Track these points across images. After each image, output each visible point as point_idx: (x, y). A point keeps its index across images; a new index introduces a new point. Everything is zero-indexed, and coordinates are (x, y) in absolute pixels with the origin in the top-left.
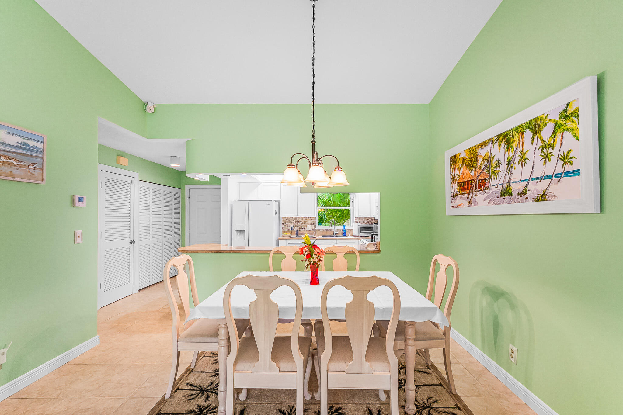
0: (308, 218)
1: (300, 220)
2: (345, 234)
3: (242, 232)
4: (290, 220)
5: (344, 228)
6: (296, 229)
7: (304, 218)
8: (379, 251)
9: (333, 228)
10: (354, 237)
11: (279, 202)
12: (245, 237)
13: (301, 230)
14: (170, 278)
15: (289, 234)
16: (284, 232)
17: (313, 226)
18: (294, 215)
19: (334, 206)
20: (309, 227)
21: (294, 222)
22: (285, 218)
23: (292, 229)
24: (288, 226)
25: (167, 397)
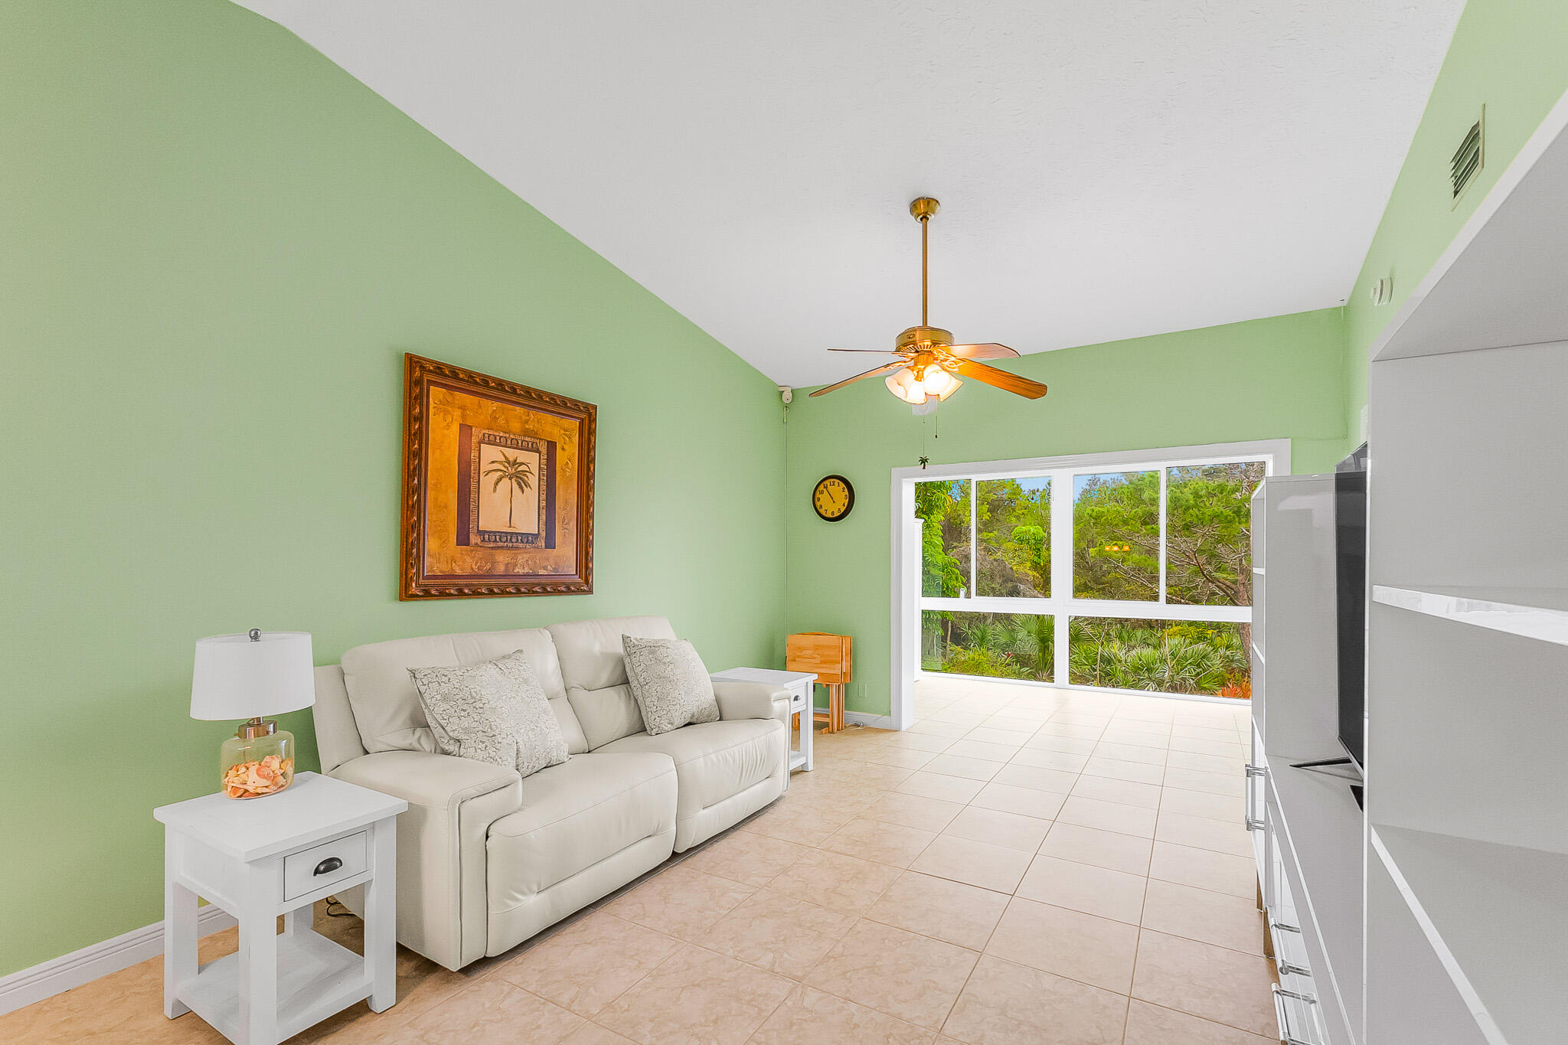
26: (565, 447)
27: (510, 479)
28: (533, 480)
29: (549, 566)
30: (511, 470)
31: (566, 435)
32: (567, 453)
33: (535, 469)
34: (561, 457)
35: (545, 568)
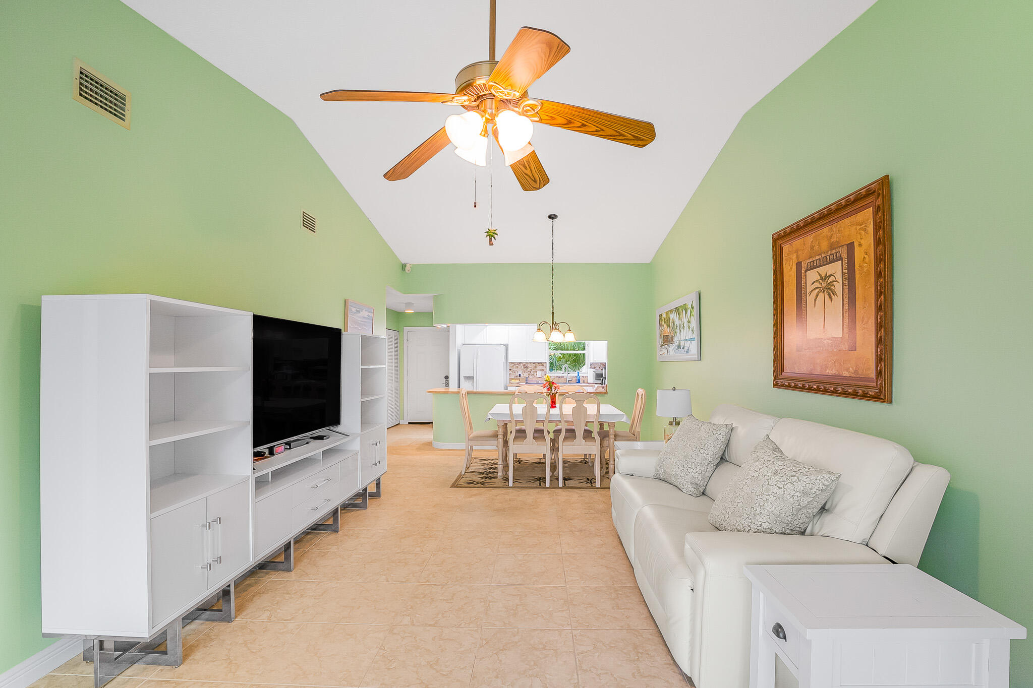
0: (538, 363)
1: (528, 366)
2: (579, 382)
3: (470, 378)
4: (517, 366)
5: (578, 375)
6: (525, 375)
7: (534, 363)
8: (606, 393)
9: (565, 375)
10: (588, 384)
11: (506, 346)
12: (473, 382)
13: (530, 376)
14: (388, 428)
15: (518, 381)
16: (512, 379)
17: (543, 372)
18: (523, 360)
19: (567, 350)
20: (539, 374)
21: (523, 368)
22: (512, 363)
23: (520, 375)
24: (516, 372)
25: (463, 473)
26: (862, 242)
27: (823, 292)
28: (838, 288)
29: (851, 369)
30: (824, 285)
31: (861, 229)
32: (864, 247)
33: (839, 277)
34: (859, 254)
35: (847, 370)
